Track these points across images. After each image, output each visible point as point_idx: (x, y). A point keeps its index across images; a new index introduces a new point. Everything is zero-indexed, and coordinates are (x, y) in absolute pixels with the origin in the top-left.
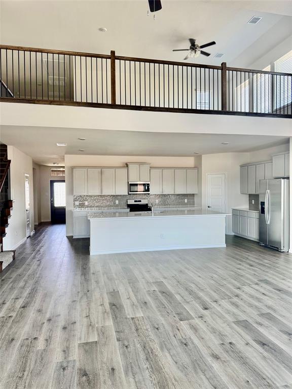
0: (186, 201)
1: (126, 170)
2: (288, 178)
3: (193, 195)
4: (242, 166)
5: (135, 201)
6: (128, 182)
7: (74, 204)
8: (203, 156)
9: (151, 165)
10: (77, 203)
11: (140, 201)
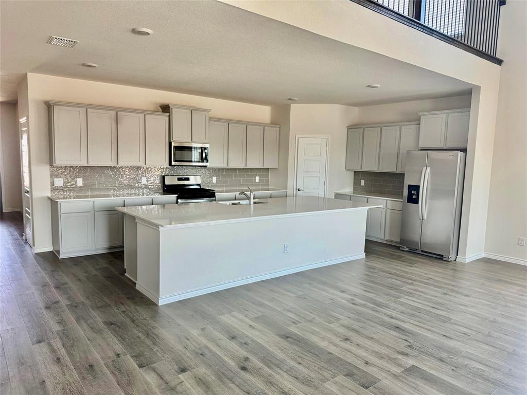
0: (257, 179)
1: (167, 119)
2: (464, 150)
3: (267, 170)
4: (351, 128)
5: (179, 179)
6: (170, 143)
7: (52, 183)
8: (291, 105)
9: (212, 114)
10: (59, 182)
11: (188, 179)
